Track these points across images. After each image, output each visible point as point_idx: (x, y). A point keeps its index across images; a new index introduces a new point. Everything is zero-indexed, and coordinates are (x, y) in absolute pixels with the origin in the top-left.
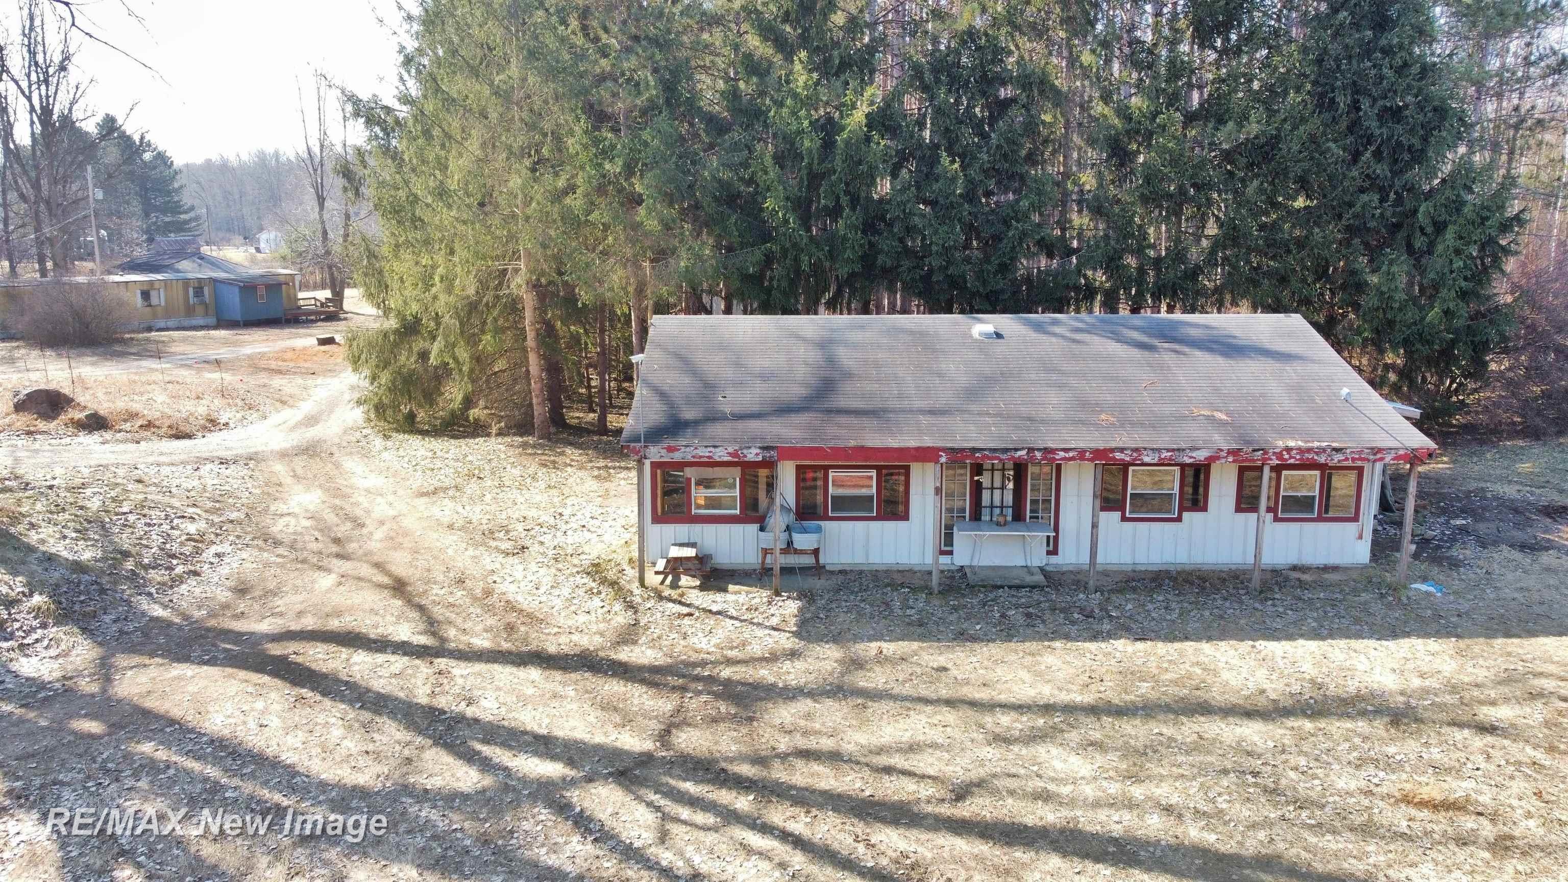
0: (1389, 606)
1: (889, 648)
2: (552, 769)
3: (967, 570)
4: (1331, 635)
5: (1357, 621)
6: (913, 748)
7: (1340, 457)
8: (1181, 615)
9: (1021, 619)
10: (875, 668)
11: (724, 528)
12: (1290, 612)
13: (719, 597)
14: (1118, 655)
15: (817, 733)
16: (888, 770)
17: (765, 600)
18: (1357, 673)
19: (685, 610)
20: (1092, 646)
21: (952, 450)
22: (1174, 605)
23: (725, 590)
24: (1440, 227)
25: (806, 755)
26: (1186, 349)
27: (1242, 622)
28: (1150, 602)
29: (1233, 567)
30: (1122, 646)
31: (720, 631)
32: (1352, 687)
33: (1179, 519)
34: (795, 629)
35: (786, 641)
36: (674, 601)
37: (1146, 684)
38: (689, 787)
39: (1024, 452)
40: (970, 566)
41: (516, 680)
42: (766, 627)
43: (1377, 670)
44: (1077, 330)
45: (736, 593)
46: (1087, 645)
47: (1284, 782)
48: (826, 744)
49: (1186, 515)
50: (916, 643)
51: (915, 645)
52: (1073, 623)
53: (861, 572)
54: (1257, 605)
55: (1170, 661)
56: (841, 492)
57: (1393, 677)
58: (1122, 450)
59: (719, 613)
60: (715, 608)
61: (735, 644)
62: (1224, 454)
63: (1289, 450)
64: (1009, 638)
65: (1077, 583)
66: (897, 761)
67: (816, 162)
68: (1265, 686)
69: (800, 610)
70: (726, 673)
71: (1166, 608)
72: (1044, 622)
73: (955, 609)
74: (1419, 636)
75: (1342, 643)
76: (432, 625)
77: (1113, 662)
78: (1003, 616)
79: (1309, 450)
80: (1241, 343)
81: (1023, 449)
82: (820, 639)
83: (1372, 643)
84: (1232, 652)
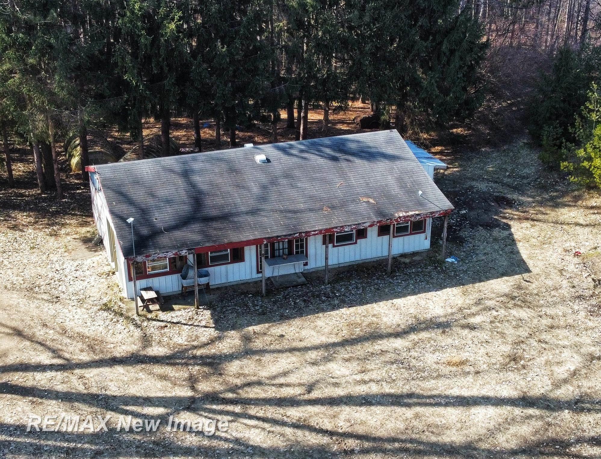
0: (439, 273)
1: (257, 328)
2: (161, 411)
3: (272, 280)
4: (419, 293)
5: (428, 283)
6: (285, 374)
7: (419, 217)
8: (363, 290)
9: (303, 304)
10: (256, 340)
11: (162, 278)
12: (403, 282)
13: (172, 314)
14: (344, 316)
15: (248, 375)
16: (281, 385)
17: (194, 312)
18: (430, 310)
19: (163, 324)
20: (333, 313)
21: (269, 238)
22: (359, 286)
23: (172, 310)
24: (452, 52)
25: (249, 384)
26: (350, 158)
27: (387, 290)
28: (350, 285)
29: (378, 259)
30: (344, 311)
31: (183, 333)
32: (429, 316)
33: (356, 243)
34: (214, 326)
35: (212, 332)
36: (155, 320)
37: (358, 329)
38: (214, 407)
39: (298, 235)
40: (273, 277)
41: (116, 375)
42: (202, 327)
43: (436, 308)
44: (302, 151)
45: (179, 310)
46: (332, 313)
47: (411, 364)
48: (254, 379)
49: (358, 241)
50: (266, 324)
51: (267, 325)
52: (323, 302)
53: (226, 287)
54: (390, 280)
55: (364, 316)
56: (214, 254)
57: (442, 310)
58: (336, 228)
59: (178, 323)
60: (175, 320)
61: (194, 338)
62: (376, 223)
63: (400, 217)
64: (301, 315)
65: (318, 278)
66: (282, 380)
67: (149, 50)
68: (400, 323)
69: (212, 314)
70: (199, 352)
71: (357, 288)
72: (312, 303)
73: (275, 303)
74: (450, 287)
75: (423, 295)
76: (56, 353)
77: (343, 321)
78: (295, 303)
79: (408, 216)
80: (373, 150)
81: (297, 233)
82: (227, 329)
83: (433, 293)
84: (385, 307)
